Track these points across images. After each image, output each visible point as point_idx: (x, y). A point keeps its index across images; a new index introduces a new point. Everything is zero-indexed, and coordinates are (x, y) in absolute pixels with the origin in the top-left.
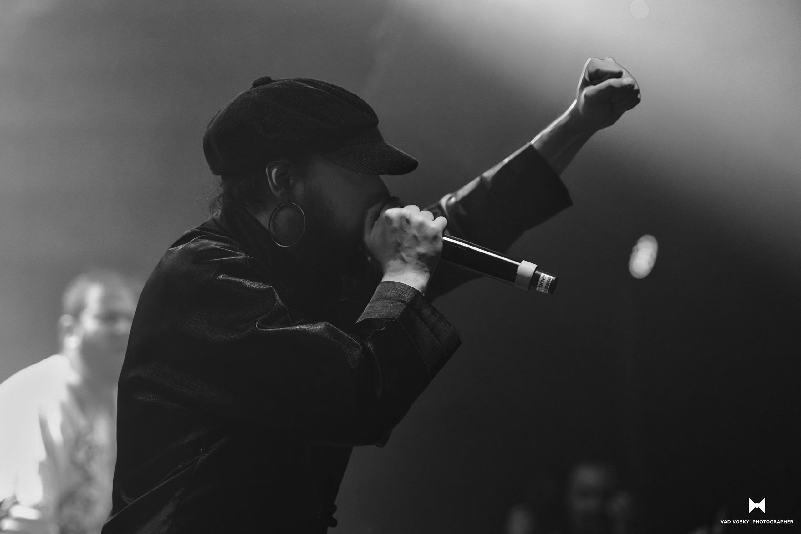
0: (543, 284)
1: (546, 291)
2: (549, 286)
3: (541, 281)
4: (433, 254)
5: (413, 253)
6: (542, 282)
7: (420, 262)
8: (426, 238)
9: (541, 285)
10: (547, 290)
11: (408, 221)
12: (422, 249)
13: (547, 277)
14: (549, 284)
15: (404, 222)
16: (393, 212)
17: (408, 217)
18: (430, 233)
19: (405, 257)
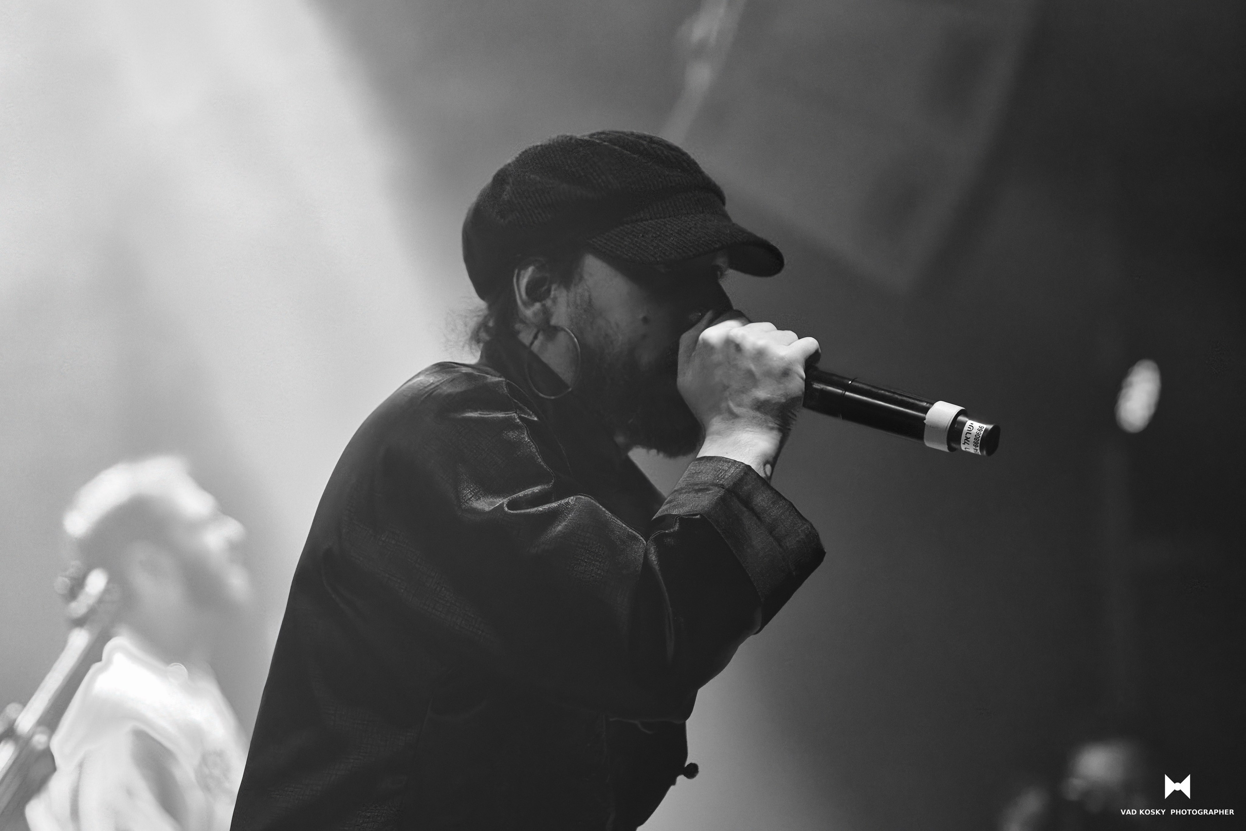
0: (969, 438)
1: (977, 450)
2: (979, 442)
3: (967, 433)
4: (783, 400)
5: (747, 399)
6: (968, 436)
7: (758, 414)
8: (769, 374)
9: (966, 441)
10: (978, 448)
11: (738, 348)
12: (762, 394)
13: (975, 427)
14: (980, 438)
15: (732, 350)
16: (715, 333)
17: (738, 341)
18: (777, 365)
19: (736, 410)
